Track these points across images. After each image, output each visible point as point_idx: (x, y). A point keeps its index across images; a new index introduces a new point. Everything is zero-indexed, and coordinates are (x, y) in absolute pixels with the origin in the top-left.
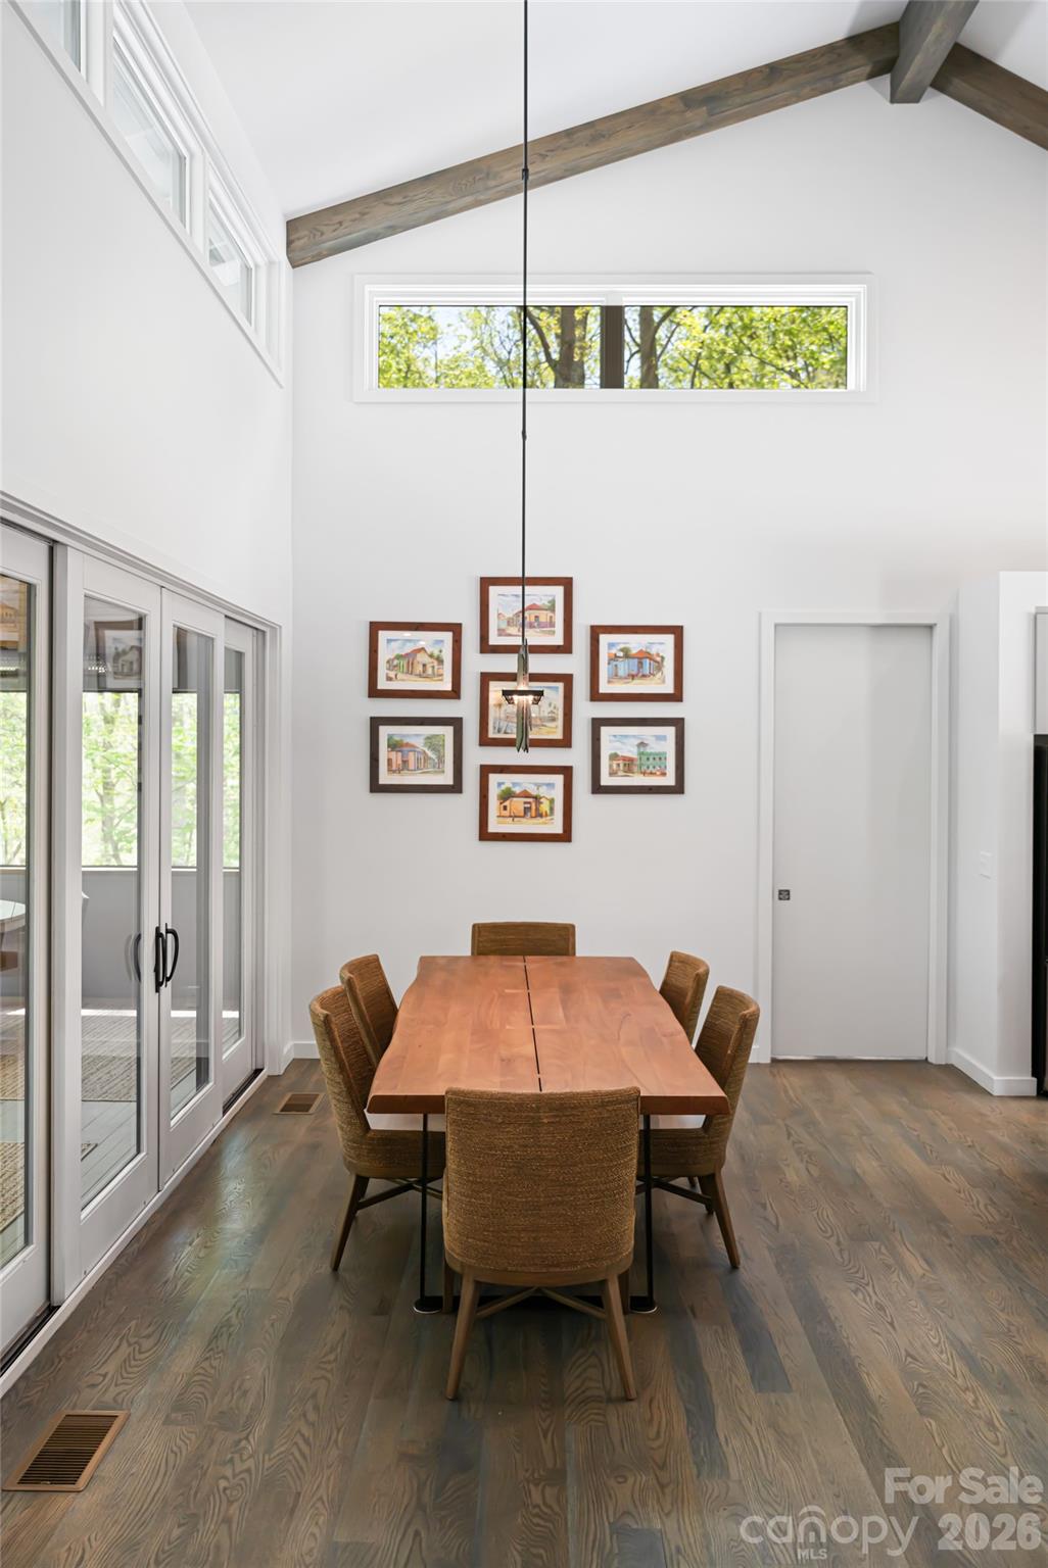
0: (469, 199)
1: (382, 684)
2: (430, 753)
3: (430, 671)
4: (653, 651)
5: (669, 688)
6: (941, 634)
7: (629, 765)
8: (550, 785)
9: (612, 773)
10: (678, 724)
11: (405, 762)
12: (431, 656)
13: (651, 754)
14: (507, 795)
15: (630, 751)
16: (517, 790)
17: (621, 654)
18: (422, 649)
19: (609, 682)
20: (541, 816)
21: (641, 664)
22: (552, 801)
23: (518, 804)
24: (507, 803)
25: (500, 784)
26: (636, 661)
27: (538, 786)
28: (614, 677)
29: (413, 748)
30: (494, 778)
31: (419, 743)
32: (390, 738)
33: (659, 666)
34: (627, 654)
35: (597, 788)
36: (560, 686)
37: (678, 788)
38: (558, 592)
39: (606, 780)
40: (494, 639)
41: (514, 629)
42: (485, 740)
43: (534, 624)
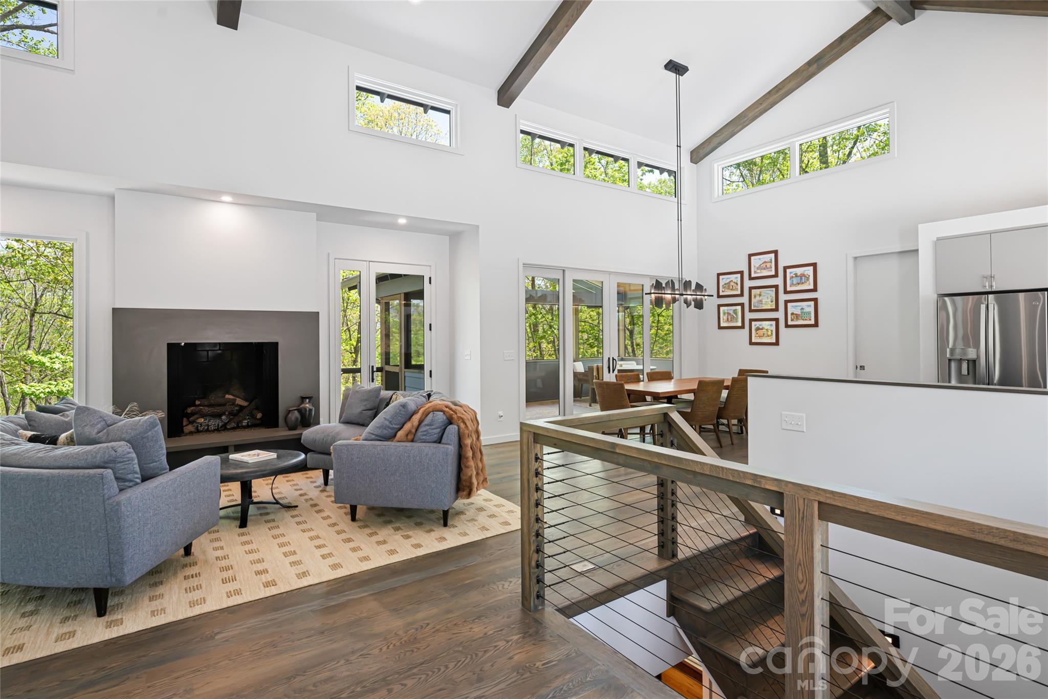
0: (740, 127)
1: (721, 294)
2: (734, 315)
3: (734, 288)
4: (806, 274)
5: (811, 287)
7: (797, 317)
8: (772, 325)
9: (792, 320)
10: (815, 300)
11: (728, 319)
12: (734, 283)
13: (805, 312)
14: (758, 329)
15: (798, 311)
16: (761, 327)
17: (794, 276)
18: (732, 281)
19: (790, 286)
20: (768, 336)
21: (801, 278)
22: (772, 331)
23: (760, 332)
24: (758, 332)
25: (755, 325)
26: (799, 278)
27: (768, 326)
28: (792, 285)
29: (730, 314)
30: (754, 323)
31: (731, 312)
32: (723, 311)
33: (808, 279)
34: (796, 275)
35: (787, 326)
36: (774, 289)
37: (816, 325)
38: (773, 256)
39: (790, 323)
40: (753, 275)
41: (759, 271)
42: (751, 311)
43: (766, 268)
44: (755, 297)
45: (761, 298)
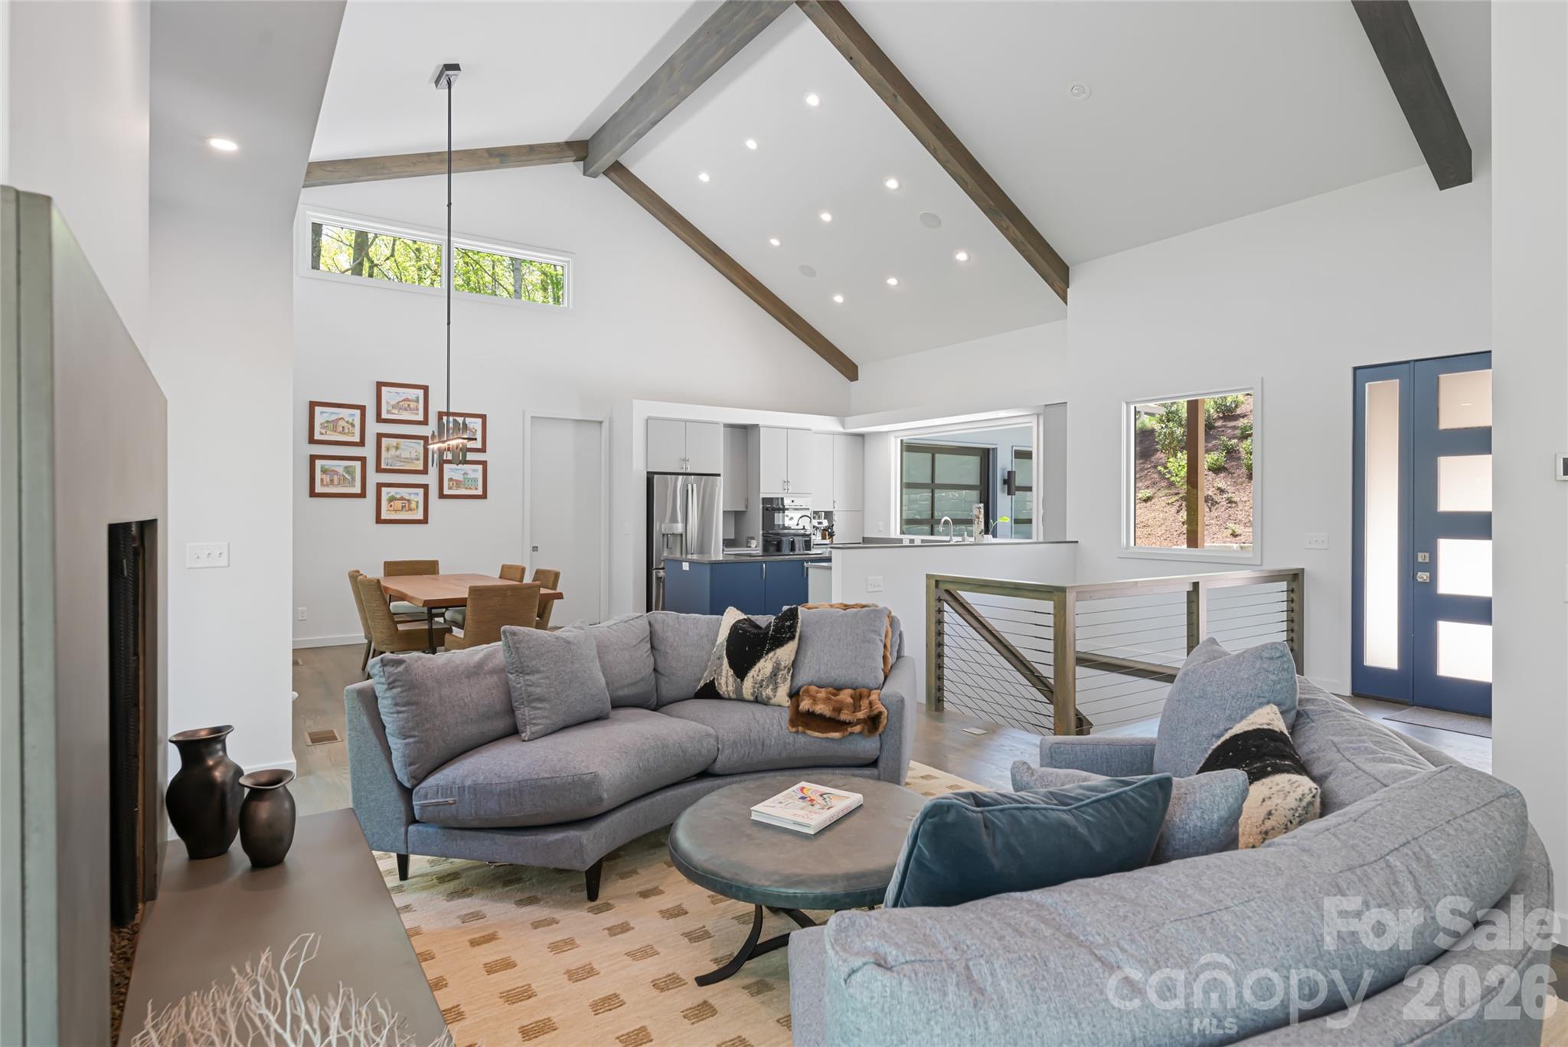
1: (317, 437)
2: (347, 476)
3: (346, 431)
4: (471, 427)
5: (479, 446)
6: (605, 425)
7: (458, 484)
8: (417, 494)
10: (484, 463)
11: (332, 481)
12: (347, 422)
13: (470, 479)
14: (392, 499)
15: (458, 476)
16: (398, 496)
18: (342, 418)
20: (411, 510)
22: (417, 502)
23: (398, 504)
24: (392, 503)
25: (388, 493)
27: (410, 494)
29: (336, 473)
30: (384, 490)
31: (341, 470)
32: (322, 467)
33: (474, 434)
35: (442, 496)
36: (421, 442)
37: (484, 496)
38: (421, 392)
39: (446, 492)
40: (384, 416)
41: (395, 411)
42: (379, 469)
43: (408, 409)
44: (388, 449)
45: (398, 453)
